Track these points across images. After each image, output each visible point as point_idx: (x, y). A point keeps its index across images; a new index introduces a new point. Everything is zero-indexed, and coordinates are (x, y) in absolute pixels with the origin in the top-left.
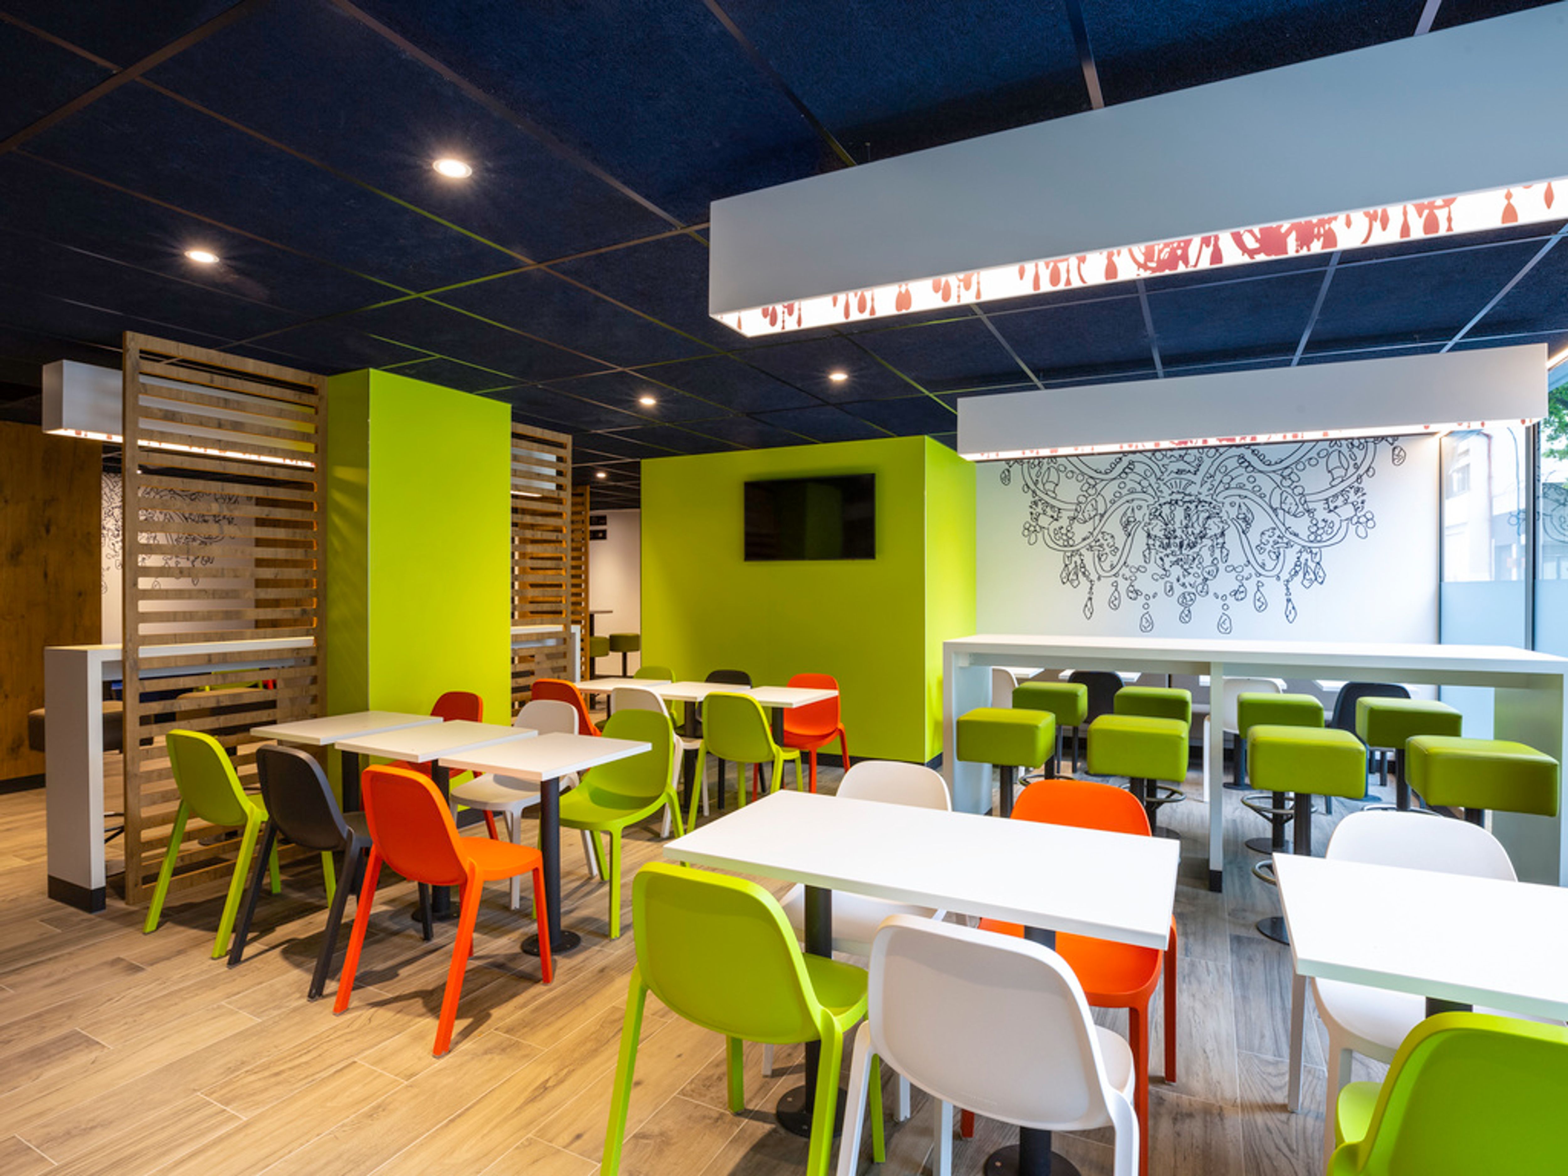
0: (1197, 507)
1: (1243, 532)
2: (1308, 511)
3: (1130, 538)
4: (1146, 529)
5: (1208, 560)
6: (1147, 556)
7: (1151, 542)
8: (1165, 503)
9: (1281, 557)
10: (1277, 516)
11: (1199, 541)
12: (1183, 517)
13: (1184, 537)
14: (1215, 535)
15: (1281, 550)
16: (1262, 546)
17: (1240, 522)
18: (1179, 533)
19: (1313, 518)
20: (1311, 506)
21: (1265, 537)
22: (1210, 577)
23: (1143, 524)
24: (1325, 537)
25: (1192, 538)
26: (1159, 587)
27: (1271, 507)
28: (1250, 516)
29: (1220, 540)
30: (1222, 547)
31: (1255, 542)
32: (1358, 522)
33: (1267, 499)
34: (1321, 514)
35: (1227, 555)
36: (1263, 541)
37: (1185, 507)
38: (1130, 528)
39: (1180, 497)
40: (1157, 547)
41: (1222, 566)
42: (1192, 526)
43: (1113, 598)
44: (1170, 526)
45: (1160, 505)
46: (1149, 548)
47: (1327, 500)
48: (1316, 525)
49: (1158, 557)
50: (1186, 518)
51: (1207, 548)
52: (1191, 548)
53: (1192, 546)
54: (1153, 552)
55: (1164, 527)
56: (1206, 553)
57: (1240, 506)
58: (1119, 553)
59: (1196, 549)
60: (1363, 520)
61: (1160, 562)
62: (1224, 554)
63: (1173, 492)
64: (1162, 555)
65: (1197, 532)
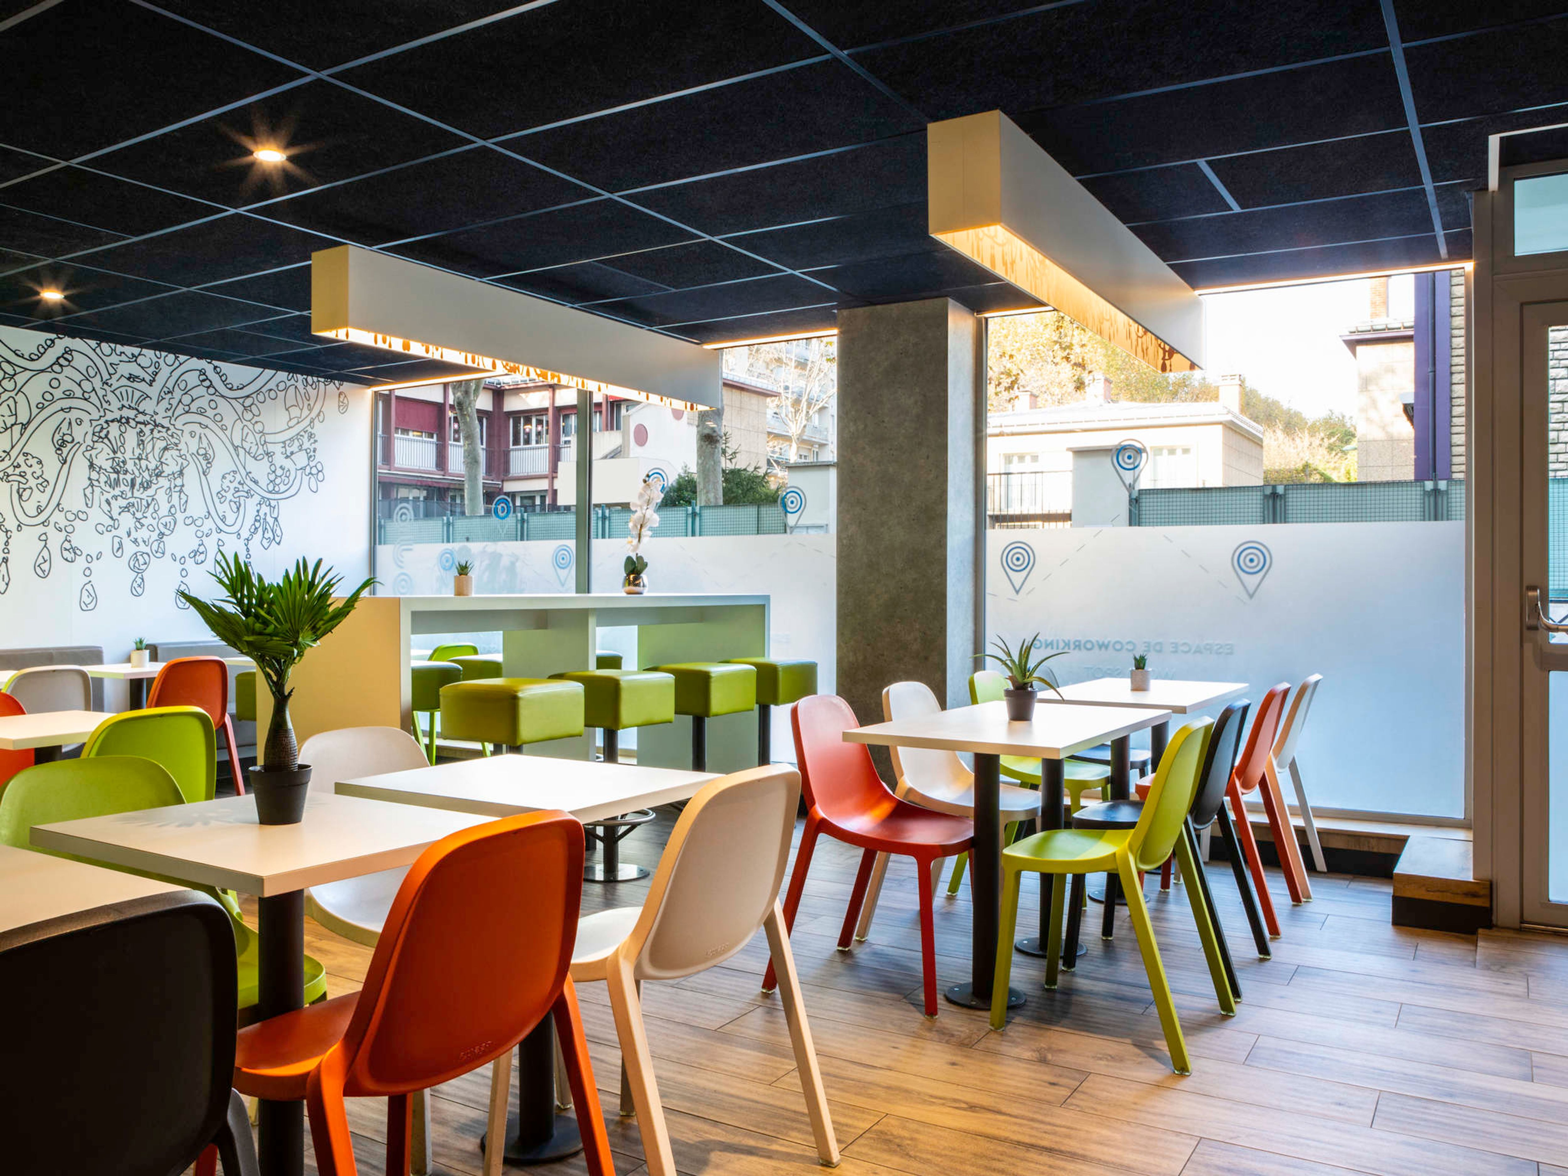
0: (152, 431)
1: (204, 474)
2: (267, 454)
3: (66, 466)
4: (87, 454)
5: (164, 510)
6: (90, 496)
7: (94, 475)
8: (113, 421)
9: (242, 509)
10: (238, 456)
11: (155, 481)
12: (135, 444)
13: (137, 473)
14: (173, 474)
15: (242, 502)
16: (223, 493)
17: (201, 458)
18: (130, 466)
19: (272, 464)
20: (271, 448)
21: (226, 482)
22: (167, 532)
23: (83, 448)
24: (283, 488)
25: (146, 475)
26: (105, 543)
27: (233, 445)
28: (210, 452)
29: (179, 482)
30: (181, 491)
31: (216, 488)
32: (310, 473)
33: (228, 432)
34: (279, 459)
35: (186, 502)
36: (225, 487)
37: (138, 430)
38: (65, 451)
39: (131, 414)
40: (102, 484)
41: (180, 517)
42: (147, 459)
43: (41, 560)
44: (119, 455)
45: (107, 422)
46: (92, 485)
47: (284, 442)
48: (274, 472)
49: (103, 499)
50: (139, 445)
51: (164, 490)
52: (145, 489)
53: (146, 486)
54: (97, 490)
55: (112, 455)
56: (161, 497)
57: (200, 438)
58: (49, 490)
59: (150, 492)
60: (314, 471)
61: (106, 507)
62: (183, 501)
63: (123, 406)
64: (109, 496)
65: (152, 466)
